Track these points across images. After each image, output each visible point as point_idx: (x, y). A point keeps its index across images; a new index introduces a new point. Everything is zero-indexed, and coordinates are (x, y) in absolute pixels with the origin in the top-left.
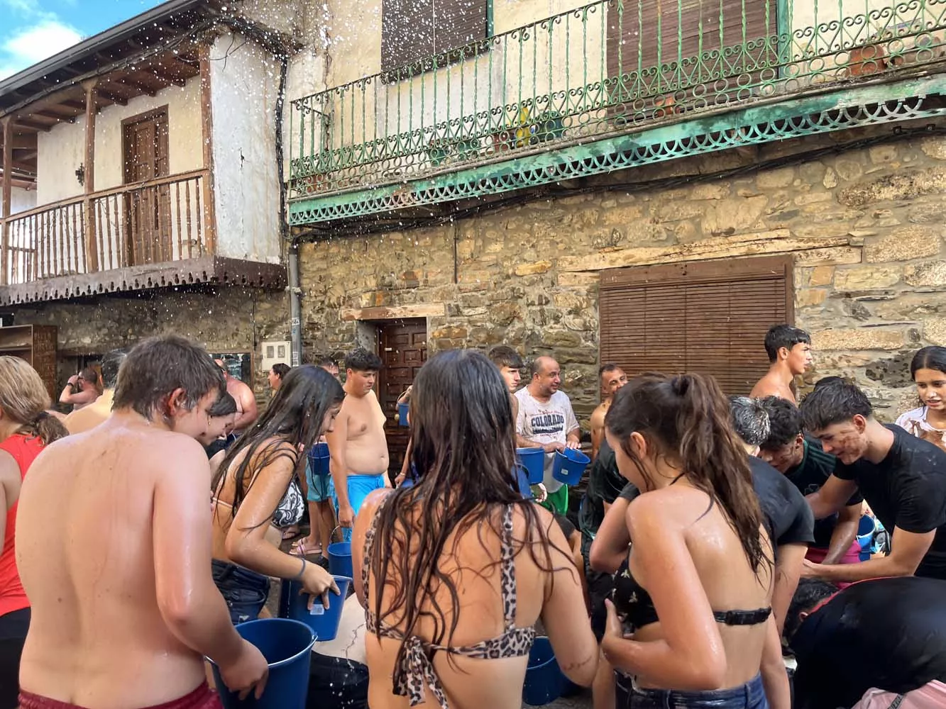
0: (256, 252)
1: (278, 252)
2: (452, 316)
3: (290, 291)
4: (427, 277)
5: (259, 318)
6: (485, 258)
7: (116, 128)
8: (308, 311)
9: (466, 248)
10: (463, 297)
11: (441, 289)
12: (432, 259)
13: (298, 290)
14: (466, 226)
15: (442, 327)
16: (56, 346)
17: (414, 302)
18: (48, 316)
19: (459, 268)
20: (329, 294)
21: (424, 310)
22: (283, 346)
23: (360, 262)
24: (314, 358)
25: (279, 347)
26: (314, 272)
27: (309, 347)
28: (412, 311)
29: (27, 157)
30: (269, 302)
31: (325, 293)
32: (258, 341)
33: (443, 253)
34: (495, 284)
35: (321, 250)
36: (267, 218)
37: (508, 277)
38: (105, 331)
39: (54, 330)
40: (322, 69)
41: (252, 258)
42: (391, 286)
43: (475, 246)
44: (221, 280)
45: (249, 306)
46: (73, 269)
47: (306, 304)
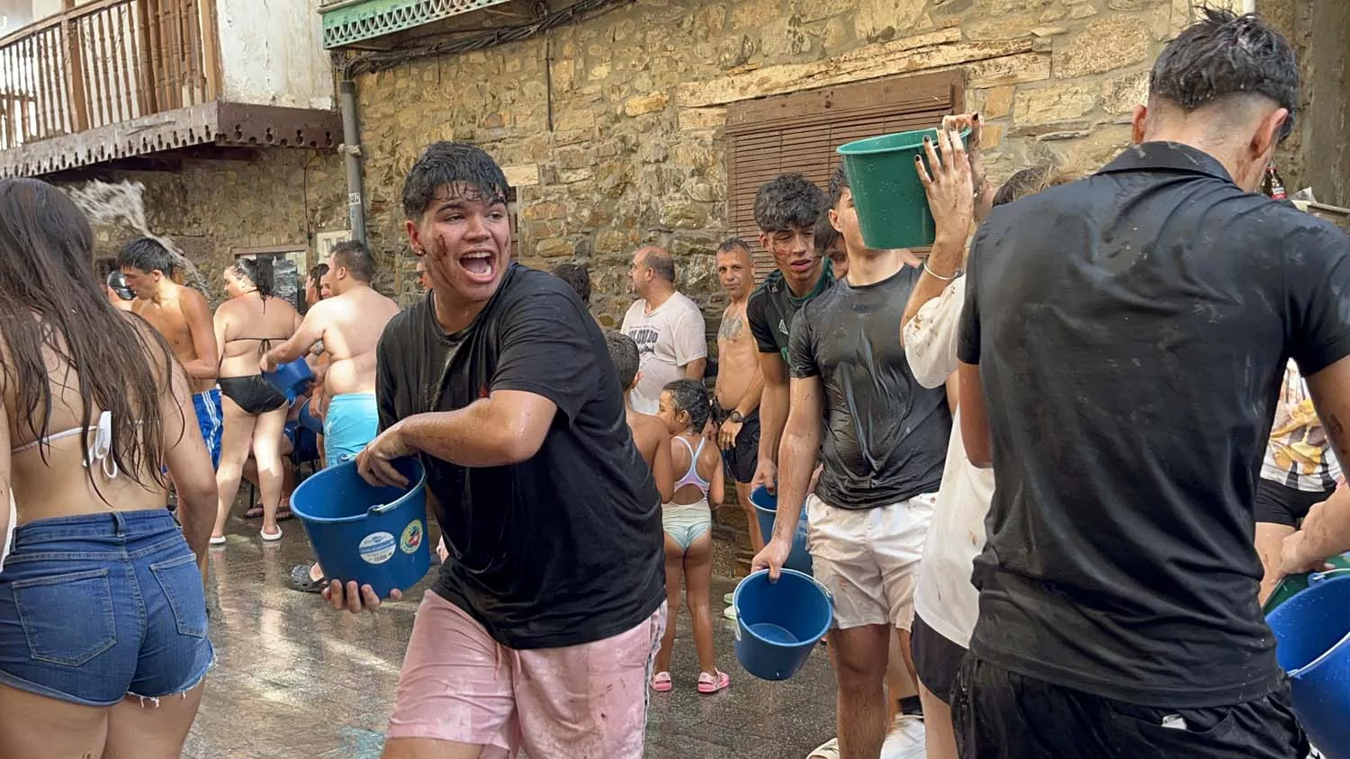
0: (290, 92)
1: (331, 91)
2: (548, 184)
3: (344, 152)
4: (515, 122)
5: (312, 195)
6: (587, 90)
8: (373, 182)
9: (564, 72)
10: (560, 152)
11: (532, 142)
12: (523, 94)
13: (355, 149)
14: (564, 38)
15: (536, 202)
19: (555, 106)
20: (397, 155)
23: (434, 102)
26: (379, 120)
27: (376, 239)
30: (325, 171)
31: (393, 153)
32: (313, 230)
33: (534, 83)
34: (600, 130)
35: (387, 85)
36: (310, 36)
37: (617, 119)
41: (285, 102)
42: (472, 138)
43: (575, 70)
44: (231, 137)
45: (299, 177)
46: (58, 127)
47: (369, 171)
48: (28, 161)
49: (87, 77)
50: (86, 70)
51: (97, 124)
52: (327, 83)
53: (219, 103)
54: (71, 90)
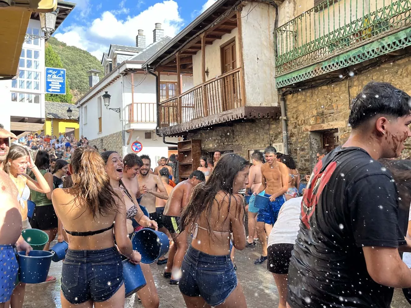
0: (265, 102)
1: (278, 101)
3: (281, 119)
4: (337, 107)
5: (271, 132)
7: (218, 50)
8: (290, 127)
9: (354, 91)
11: (344, 113)
12: (340, 98)
13: (285, 118)
14: (354, 80)
15: (345, 133)
16: (201, 148)
17: (333, 120)
18: (198, 136)
20: (298, 119)
21: (336, 125)
22: (281, 145)
23: (310, 102)
24: (294, 150)
25: (279, 145)
26: (292, 108)
27: (291, 145)
28: (332, 125)
29: (190, 67)
30: (275, 125)
31: (297, 118)
32: (271, 143)
33: (345, 94)
35: (295, 97)
36: (271, 85)
38: (217, 141)
39: (200, 142)
40: (293, 9)
41: (264, 105)
42: (323, 113)
43: (358, 90)
44: (248, 117)
45: (267, 127)
46: (200, 115)
47: (289, 124)
48: (192, 125)
49: (208, 101)
50: (208, 99)
51: (211, 114)
52: (276, 98)
53: (245, 107)
54: (204, 105)
